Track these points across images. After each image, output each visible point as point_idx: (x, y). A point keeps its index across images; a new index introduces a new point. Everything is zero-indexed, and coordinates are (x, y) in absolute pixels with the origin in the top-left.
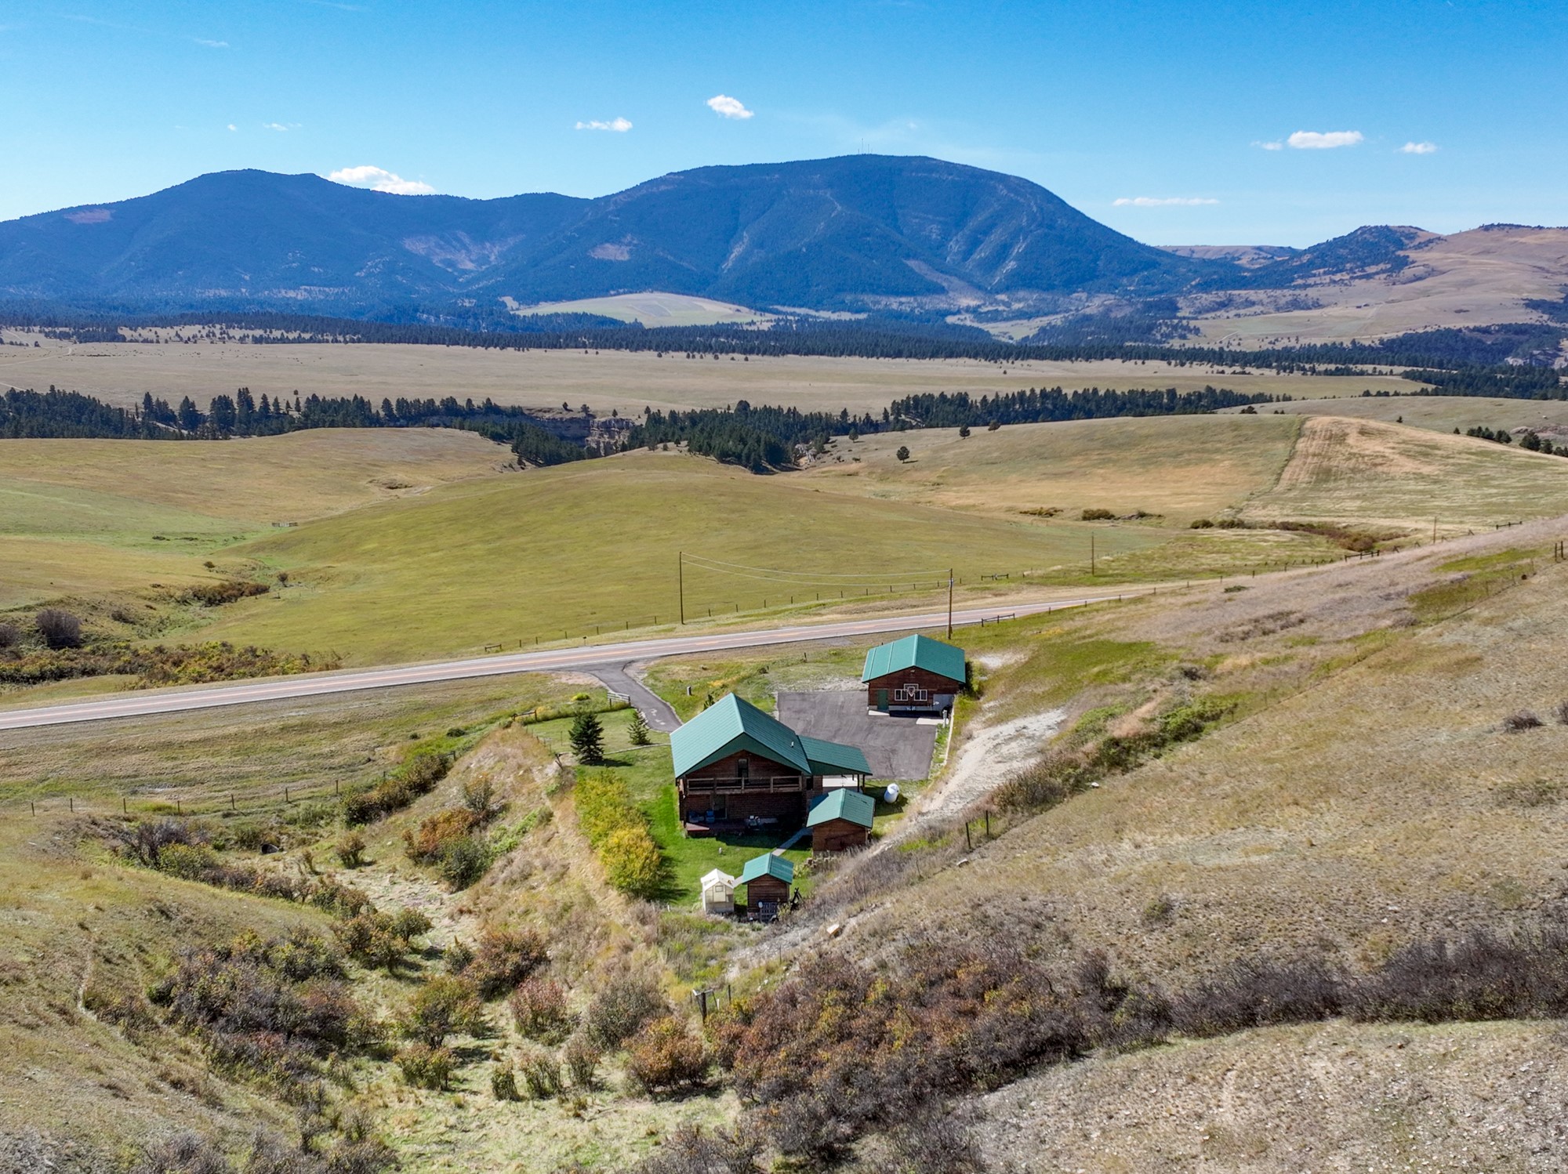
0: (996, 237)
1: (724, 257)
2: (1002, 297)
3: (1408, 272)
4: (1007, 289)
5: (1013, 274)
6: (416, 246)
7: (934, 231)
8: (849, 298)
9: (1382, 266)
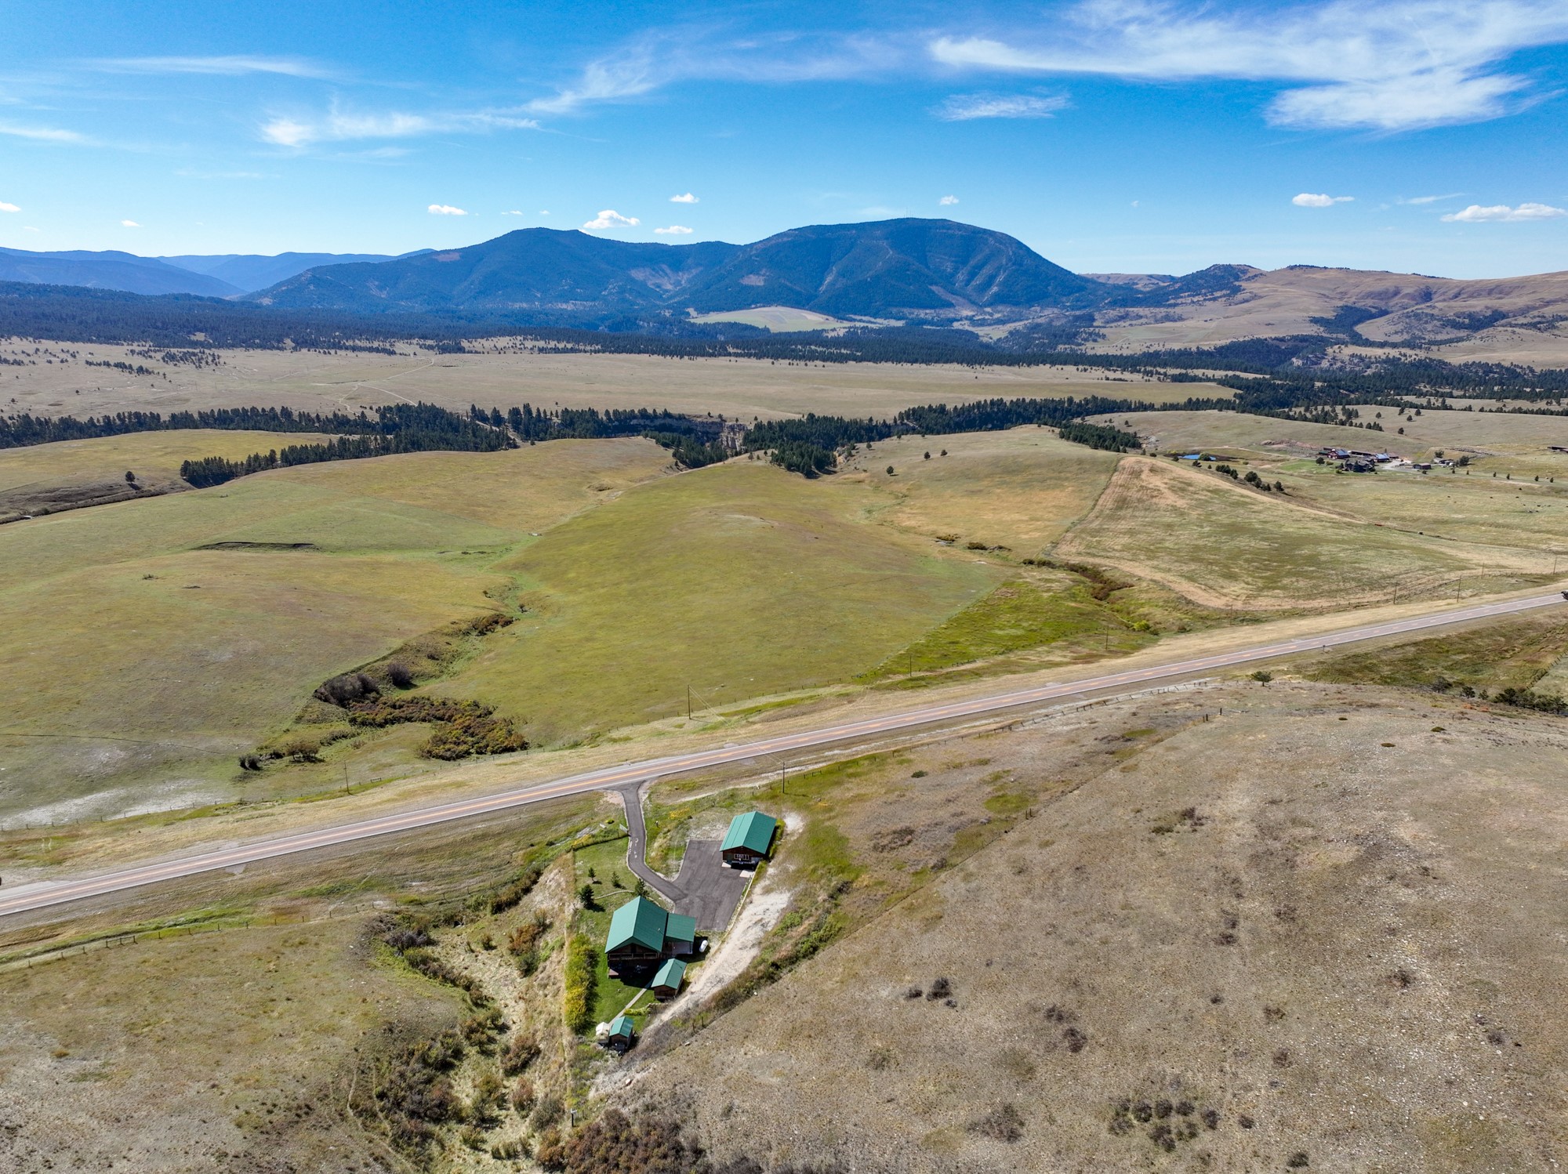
0: (987, 271)
1: (821, 284)
2: (988, 310)
3: (1239, 297)
4: (990, 305)
5: (996, 294)
6: (638, 274)
7: (949, 267)
8: (894, 310)
9: (1224, 292)
